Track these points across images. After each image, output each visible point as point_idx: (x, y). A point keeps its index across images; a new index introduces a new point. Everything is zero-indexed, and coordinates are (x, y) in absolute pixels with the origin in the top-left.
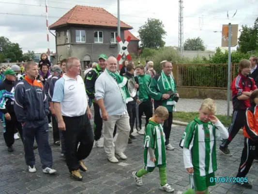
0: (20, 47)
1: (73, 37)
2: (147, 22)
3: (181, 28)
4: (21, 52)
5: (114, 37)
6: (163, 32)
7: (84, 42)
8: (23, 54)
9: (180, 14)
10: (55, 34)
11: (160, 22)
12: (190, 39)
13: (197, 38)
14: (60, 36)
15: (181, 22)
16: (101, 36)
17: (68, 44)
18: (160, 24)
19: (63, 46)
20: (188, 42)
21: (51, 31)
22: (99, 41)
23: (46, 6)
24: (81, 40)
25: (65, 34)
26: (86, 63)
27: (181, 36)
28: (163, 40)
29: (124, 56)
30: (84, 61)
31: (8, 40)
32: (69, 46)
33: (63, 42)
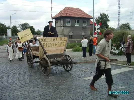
0: (34, 28)
1: (64, 23)
2: (100, 15)
3: (119, 18)
4: (35, 30)
5: (84, 23)
6: (108, 20)
7: (70, 25)
8: (35, 31)
9: (119, 11)
10: (55, 22)
11: (107, 15)
12: (123, 24)
13: (127, 23)
14: (57, 22)
15: (119, 15)
16: (78, 22)
17: (62, 26)
18: (107, 16)
19: (59, 28)
20: (122, 25)
21: (53, 20)
22: (77, 25)
23: (51, 8)
24: (68, 25)
25: (60, 22)
26: (70, 36)
27: (119, 22)
28: (108, 24)
29: (98, 33)
30: (70, 35)
31: (28, 24)
32: (62, 27)
33: (59, 26)
